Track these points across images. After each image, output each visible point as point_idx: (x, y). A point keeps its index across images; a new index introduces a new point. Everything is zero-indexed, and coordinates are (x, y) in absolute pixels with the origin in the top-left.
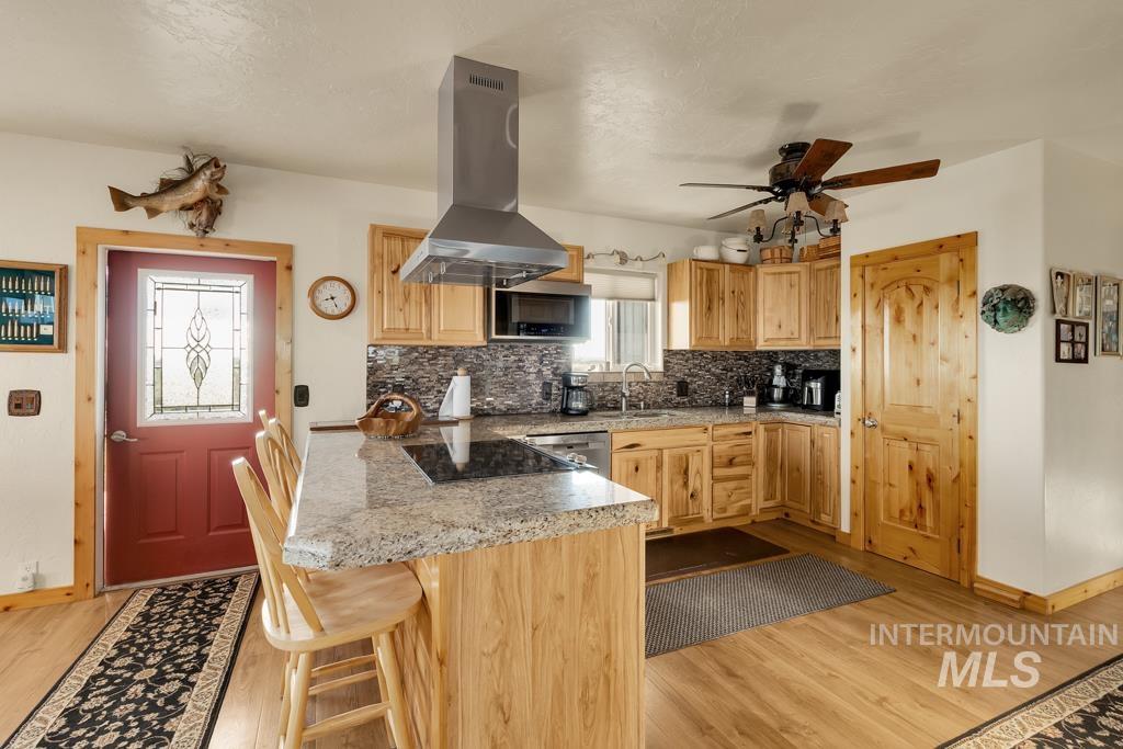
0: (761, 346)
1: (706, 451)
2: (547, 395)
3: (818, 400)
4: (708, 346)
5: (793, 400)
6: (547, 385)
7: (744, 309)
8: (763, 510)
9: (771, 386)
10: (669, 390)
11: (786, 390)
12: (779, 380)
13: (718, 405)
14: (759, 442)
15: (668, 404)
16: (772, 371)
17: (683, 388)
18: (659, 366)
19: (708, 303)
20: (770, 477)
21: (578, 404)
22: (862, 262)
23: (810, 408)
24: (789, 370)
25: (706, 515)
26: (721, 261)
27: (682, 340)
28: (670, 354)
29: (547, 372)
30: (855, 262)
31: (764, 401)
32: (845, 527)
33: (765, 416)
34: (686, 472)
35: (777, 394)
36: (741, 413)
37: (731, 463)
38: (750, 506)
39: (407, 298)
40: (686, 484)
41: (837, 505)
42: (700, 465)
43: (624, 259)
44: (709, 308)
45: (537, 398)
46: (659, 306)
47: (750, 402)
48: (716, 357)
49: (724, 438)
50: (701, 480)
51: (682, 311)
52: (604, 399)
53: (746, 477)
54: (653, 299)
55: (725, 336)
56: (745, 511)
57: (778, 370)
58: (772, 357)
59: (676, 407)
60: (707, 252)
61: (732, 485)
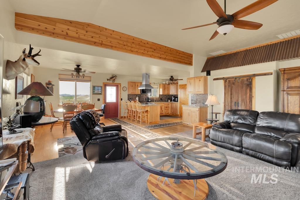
0: (171, 94)
1: (164, 106)
2: (146, 100)
3: (177, 101)
4: (164, 94)
5: (174, 101)
6: (146, 99)
7: (169, 89)
8: (170, 113)
9: (172, 99)
10: (160, 99)
11: (174, 99)
12: (173, 98)
13: (166, 101)
14: (170, 105)
15: (159, 101)
16: (172, 97)
17: (161, 99)
18: (158, 97)
19: (164, 89)
20: (171, 110)
21: (150, 101)
22: (180, 85)
23: (176, 101)
24: (174, 97)
25: (164, 113)
26: (166, 84)
27: (161, 93)
28: (160, 95)
29: (146, 97)
30: (179, 85)
31: (171, 101)
32: (178, 114)
33: (171, 102)
34: (162, 108)
35: (173, 100)
36: (168, 102)
37: (167, 107)
38: (169, 113)
39: (133, 89)
40: (162, 110)
41: (178, 112)
42: (163, 108)
43: (154, 83)
44: (164, 90)
45: (145, 100)
46: (158, 89)
47: (169, 101)
48: (165, 95)
49: (166, 105)
50: (163, 109)
51: (161, 90)
52: (152, 100)
53: (168, 109)
54: (158, 88)
55: (166, 93)
56: (168, 113)
57: (173, 97)
58: (172, 95)
59: (161, 101)
60: (164, 83)
61: (167, 110)
